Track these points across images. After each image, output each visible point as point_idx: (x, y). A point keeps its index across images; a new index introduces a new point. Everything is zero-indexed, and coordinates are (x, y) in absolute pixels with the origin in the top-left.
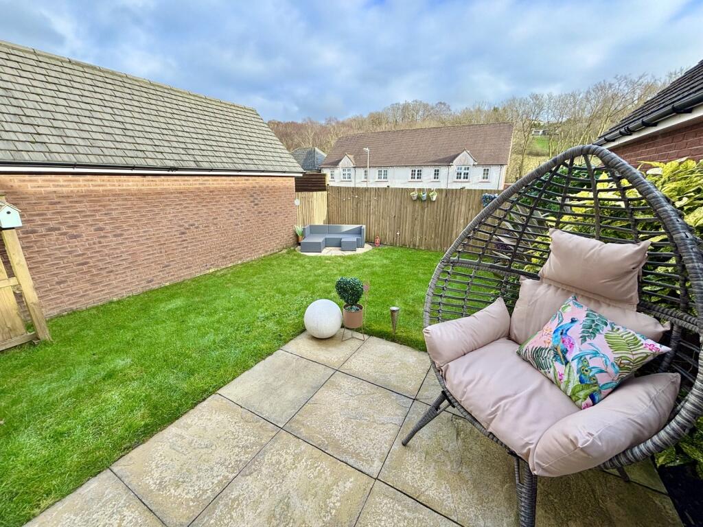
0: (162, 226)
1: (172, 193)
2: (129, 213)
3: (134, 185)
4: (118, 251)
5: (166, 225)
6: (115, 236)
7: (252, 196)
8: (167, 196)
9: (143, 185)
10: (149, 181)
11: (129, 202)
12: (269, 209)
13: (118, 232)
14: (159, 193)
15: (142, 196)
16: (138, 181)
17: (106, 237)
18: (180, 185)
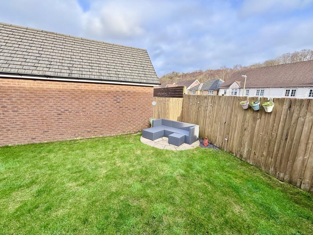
0: (45, 109)
1: (54, 91)
2: (23, 99)
3: (28, 85)
4: (14, 120)
5: (48, 109)
6: (13, 111)
7: (115, 97)
8: (50, 92)
9: (34, 85)
10: (38, 83)
11: (24, 94)
12: (129, 106)
13: (16, 109)
14: (45, 91)
15: (32, 91)
16: (31, 83)
17: (8, 111)
18: (60, 87)
